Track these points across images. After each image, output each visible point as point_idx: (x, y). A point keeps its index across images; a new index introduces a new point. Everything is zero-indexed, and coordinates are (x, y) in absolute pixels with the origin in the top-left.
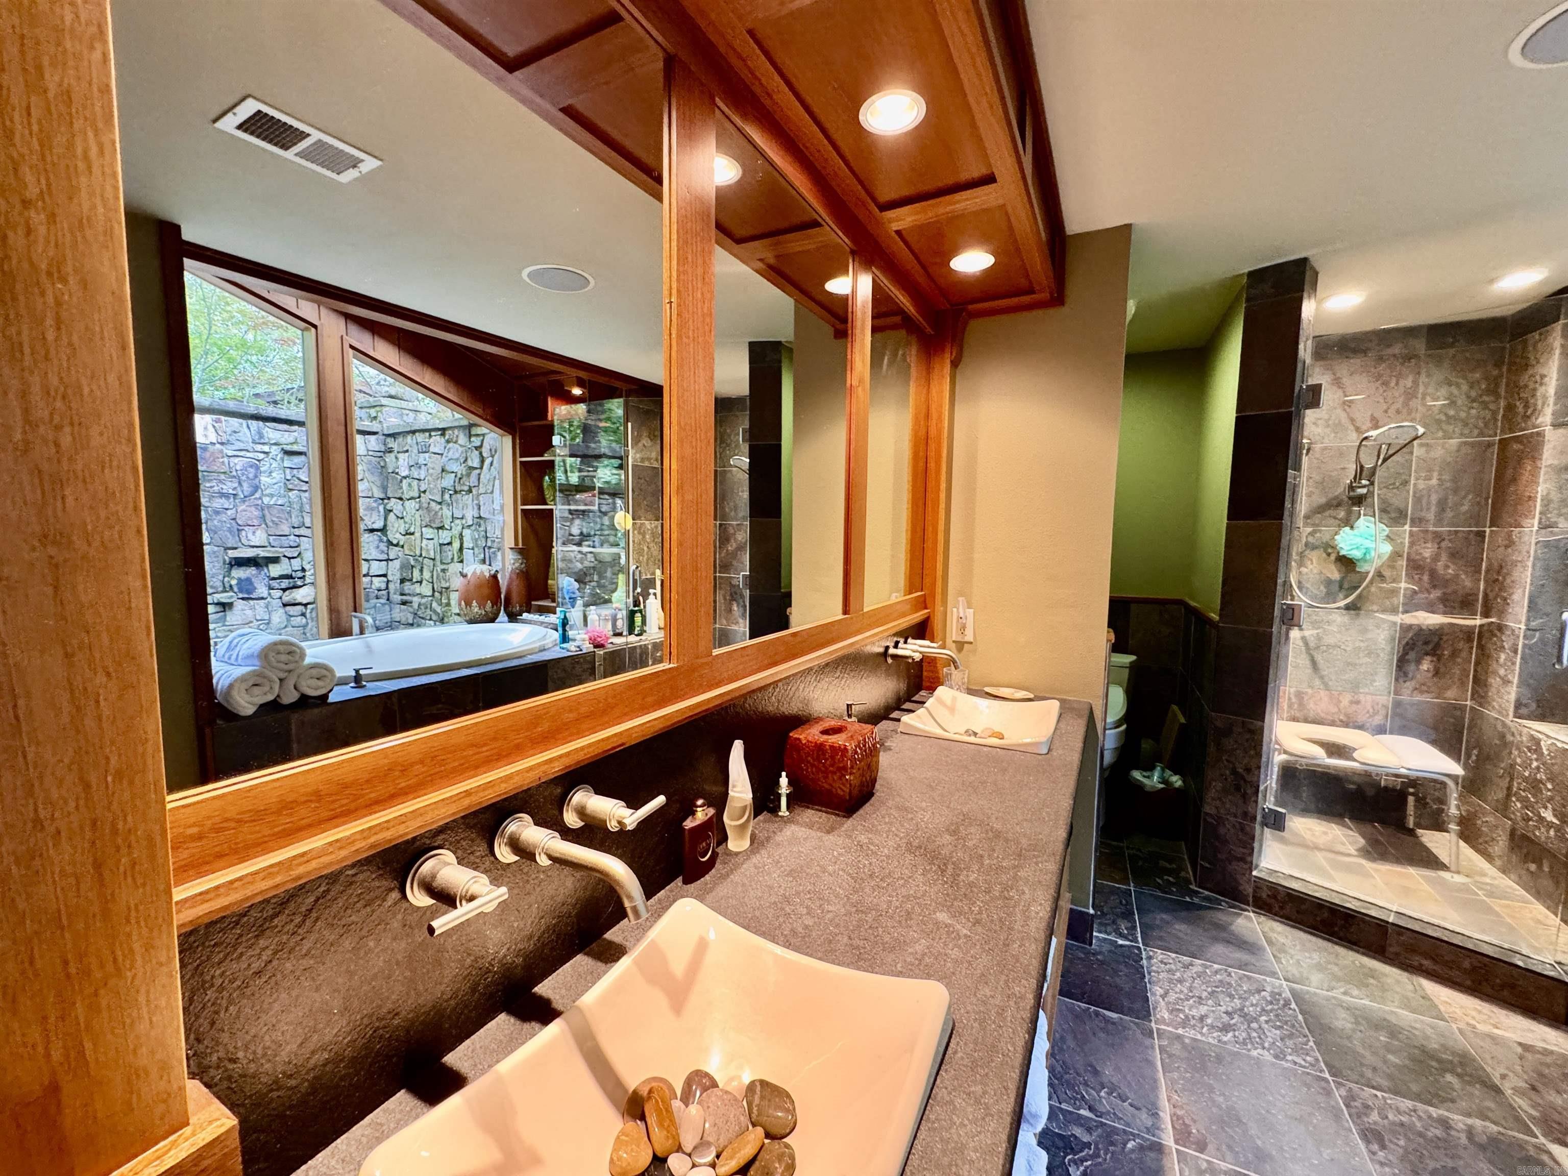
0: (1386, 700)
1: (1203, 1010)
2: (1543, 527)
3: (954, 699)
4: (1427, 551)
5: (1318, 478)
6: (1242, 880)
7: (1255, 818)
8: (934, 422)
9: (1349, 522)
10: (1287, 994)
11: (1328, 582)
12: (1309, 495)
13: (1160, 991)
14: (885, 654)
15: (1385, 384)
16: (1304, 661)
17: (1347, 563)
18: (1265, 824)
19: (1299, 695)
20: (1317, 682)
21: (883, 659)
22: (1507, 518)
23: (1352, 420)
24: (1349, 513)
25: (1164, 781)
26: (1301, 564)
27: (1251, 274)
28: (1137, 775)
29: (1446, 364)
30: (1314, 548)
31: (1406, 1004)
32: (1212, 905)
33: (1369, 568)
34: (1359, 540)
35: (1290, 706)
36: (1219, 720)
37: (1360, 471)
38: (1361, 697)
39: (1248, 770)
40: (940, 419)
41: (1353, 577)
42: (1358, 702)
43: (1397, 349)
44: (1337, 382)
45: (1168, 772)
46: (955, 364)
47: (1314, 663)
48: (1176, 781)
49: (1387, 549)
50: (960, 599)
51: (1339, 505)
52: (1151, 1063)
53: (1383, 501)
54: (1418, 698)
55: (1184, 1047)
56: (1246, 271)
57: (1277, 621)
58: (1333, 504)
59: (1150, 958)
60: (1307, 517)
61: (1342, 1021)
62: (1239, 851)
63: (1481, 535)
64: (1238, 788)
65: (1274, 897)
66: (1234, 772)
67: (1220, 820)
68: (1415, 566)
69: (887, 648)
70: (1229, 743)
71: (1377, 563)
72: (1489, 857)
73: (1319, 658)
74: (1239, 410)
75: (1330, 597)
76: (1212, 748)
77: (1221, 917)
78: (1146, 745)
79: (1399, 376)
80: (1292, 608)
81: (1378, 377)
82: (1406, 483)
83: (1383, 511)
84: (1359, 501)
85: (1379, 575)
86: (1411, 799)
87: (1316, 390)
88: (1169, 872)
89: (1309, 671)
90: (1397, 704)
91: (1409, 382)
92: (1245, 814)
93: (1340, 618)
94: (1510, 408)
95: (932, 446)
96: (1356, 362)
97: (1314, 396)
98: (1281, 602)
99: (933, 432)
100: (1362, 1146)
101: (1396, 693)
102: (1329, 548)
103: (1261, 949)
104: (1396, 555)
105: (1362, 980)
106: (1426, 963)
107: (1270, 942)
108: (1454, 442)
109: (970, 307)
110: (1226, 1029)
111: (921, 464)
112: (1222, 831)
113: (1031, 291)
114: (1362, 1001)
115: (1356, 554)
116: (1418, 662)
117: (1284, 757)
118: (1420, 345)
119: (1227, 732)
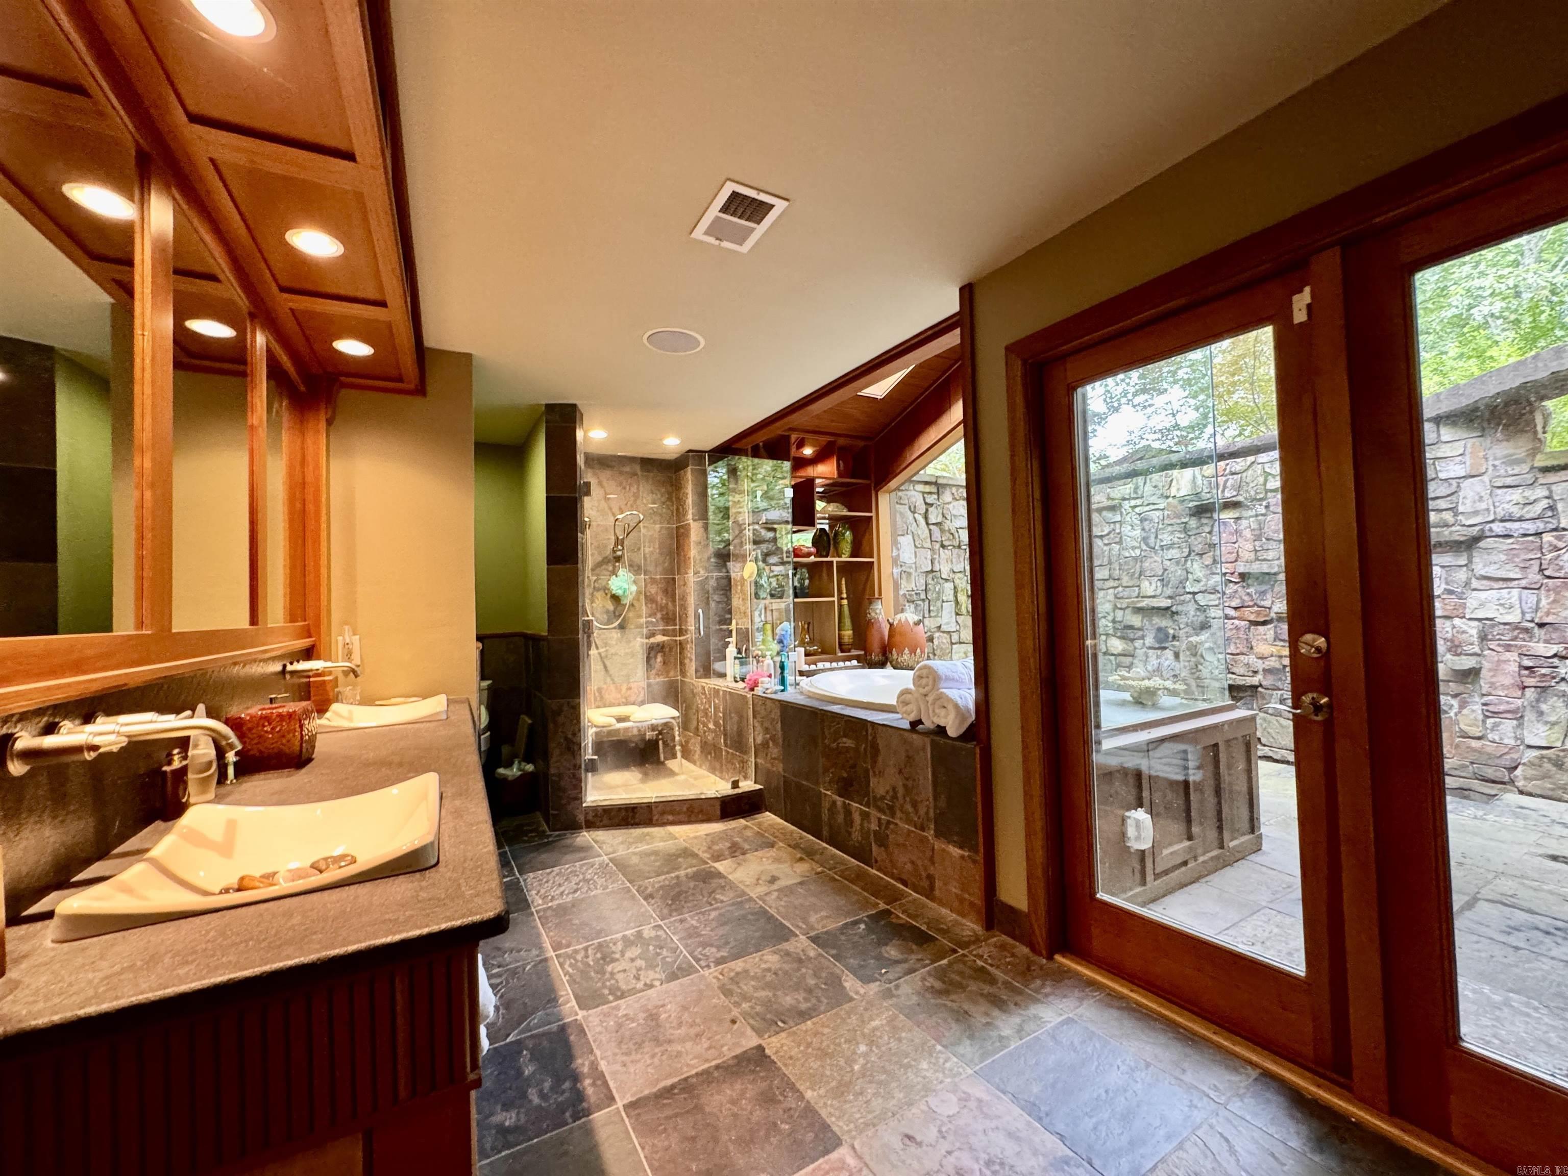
0: (643, 684)
1: (562, 889)
2: (695, 574)
3: (350, 712)
4: (653, 590)
5: (596, 544)
6: (577, 812)
7: (580, 767)
8: (311, 468)
9: (614, 573)
10: (607, 861)
11: (608, 612)
12: (592, 555)
13: (534, 892)
14: (284, 671)
15: (624, 488)
16: (600, 667)
17: (616, 599)
18: (587, 771)
19: (600, 690)
20: (608, 679)
21: (281, 676)
22: (682, 570)
23: (611, 509)
24: (614, 567)
25: (519, 769)
26: (592, 602)
27: (547, 406)
28: (501, 771)
29: (650, 482)
30: (598, 590)
31: (662, 840)
32: (560, 838)
33: (626, 601)
34: (621, 584)
35: (595, 700)
36: (553, 704)
37: (618, 542)
38: (632, 685)
39: (574, 734)
40: (317, 467)
41: (619, 608)
42: (630, 688)
43: (627, 469)
44: (600, 484)
45: (523, 764)
46: (329, 422)
47: (605, 667)
48: (530, 767)
49: (634, 588)
50: (346, 627)
51: (609, 562)
52: (535, 927)
53: (630, 560)
54: (658, 680)
55: (554, 910)
56: (544, 403)
57: (581, 632)
58: (605, 561)
59: (525, 880)
60: (593, 570)
61: (635, 860)
62: (573, 793)
63: (674, 579)
64: (569, 749)
65: (596, 816)
66: (566, 739)
67: (560, 776)
68: (650, 599)
69: (285, 666)
70: (561, 719)
71: (630, 598)
72: (694, 763)
73: (608, 663)
74: (547, 491)
75: (609, 622)
76: (551, 726)
77: (568, 841)
78: (505, 750)
79: (630, 485)
80: (589, 622)
81: (621, 484)
82: (639, 549)
83: (630, 566)
84: (618, 559)
85: (632, 605)
86: (661, 742)
87: (588, 485)
88: (532, 831)
89: (603, 672)
90: (649, 685)
91: (634, 489)
92: (575, 766)
93: (616, 634)
94: (678, 509)
95: (310, 490)
96: (608, 473)
97: (587, 490)
98: (582, 618)
99: (310, 478)
100: (644, 903)
101: (648, 678)
102: (606, 589)
103: (592, 847)
104: (639, 593)
105: (641, 839)
106: (670, 818)
107: (596, 842)
108: (658, 526)
109: (343, 378)
110: (575, 891)
111: (298, 505)
112: (562, 783)
113: (400, 379)
114: (643, 847)
115: (619, 592)
116: (656, 657)
117: (594, 729)
118: (637, 468)
119: (559, 712)
